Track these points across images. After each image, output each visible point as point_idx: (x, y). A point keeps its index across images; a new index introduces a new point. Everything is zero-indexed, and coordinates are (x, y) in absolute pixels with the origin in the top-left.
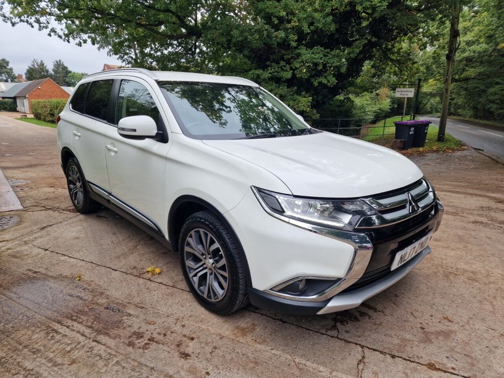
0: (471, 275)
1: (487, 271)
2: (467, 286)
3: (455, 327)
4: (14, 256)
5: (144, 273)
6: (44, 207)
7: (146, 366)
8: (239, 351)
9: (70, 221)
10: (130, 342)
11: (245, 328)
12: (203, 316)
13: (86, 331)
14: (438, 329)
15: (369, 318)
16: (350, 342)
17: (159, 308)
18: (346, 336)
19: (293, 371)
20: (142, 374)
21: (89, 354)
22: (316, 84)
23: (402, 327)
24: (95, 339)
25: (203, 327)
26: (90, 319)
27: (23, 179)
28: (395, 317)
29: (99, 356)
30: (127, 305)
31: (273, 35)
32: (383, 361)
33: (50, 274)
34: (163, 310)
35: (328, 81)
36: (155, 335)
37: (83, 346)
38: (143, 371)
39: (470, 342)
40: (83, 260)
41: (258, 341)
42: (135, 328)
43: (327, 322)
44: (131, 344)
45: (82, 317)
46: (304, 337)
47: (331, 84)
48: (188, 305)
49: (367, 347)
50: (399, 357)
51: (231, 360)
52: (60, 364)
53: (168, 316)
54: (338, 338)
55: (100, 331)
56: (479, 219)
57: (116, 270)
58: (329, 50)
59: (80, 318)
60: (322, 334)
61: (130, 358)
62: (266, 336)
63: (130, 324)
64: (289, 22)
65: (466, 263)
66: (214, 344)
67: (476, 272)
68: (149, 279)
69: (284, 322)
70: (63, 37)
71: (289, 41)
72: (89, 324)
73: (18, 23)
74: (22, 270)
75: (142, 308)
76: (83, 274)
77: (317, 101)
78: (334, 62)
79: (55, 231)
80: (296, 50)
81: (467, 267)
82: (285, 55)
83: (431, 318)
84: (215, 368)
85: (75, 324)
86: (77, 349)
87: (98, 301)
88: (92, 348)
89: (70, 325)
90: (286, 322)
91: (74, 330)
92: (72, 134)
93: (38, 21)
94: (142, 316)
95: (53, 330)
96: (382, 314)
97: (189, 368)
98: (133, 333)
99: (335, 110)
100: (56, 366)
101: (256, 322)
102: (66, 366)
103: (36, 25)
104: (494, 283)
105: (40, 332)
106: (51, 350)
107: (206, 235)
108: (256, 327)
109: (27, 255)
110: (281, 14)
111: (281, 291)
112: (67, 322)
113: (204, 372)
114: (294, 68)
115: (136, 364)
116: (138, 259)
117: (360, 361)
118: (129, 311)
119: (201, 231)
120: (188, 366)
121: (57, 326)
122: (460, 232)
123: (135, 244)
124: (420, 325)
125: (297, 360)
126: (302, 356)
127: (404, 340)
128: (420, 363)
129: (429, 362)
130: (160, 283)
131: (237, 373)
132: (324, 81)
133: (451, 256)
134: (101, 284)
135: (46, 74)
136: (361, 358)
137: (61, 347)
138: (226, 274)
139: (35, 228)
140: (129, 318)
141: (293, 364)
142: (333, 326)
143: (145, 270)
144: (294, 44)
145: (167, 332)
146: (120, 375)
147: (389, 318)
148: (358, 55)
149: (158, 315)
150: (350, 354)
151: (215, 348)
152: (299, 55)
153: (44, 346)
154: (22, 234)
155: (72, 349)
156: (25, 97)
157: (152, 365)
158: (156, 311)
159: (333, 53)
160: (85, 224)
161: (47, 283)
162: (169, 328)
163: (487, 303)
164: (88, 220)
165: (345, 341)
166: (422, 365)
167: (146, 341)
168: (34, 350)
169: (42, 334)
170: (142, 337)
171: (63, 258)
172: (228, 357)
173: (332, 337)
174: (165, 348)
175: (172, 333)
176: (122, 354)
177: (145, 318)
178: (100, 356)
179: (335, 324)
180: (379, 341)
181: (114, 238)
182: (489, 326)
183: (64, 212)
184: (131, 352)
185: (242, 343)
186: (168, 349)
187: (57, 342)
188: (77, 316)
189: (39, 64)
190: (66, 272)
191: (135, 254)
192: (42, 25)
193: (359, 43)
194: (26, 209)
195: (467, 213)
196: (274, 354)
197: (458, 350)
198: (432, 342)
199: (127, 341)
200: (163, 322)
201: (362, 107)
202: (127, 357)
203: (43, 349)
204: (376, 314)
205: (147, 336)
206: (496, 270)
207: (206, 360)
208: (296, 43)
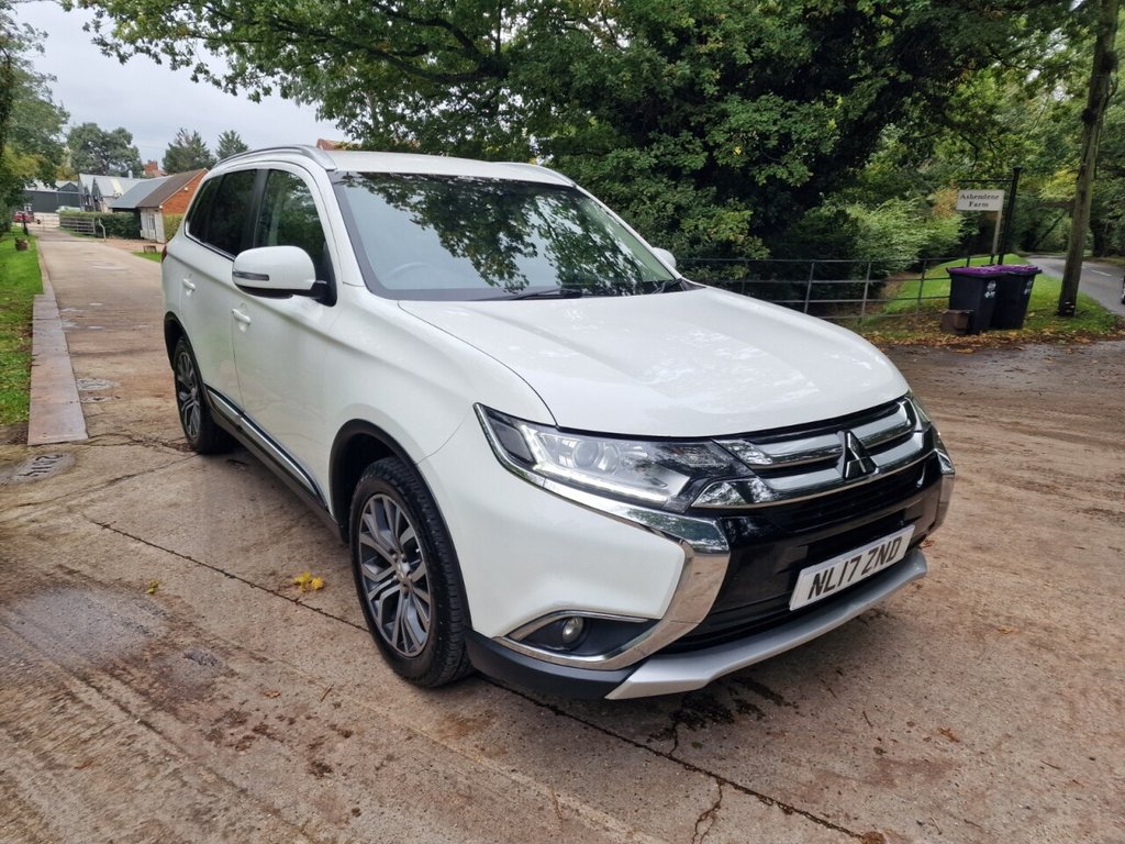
0: (1043, 635)
1: (1087, 628)
2: (1023, 660)
3: (963, 755)
4: (40, 537)
5: (290, 586)
6: (129, 437)
7: (233, 785)
8: (441, 768)
9: (171, 469)
10: (214, 731)
11: (468, 720)
12: (385, 687)
13: (132, 700)
14: (917, 756)
15: (759, 718)
16: (696, 769)
17: (298, 663)
18: (692, 755)
19: (545, 824)
20: (219, 800)
21: (124, 749)
22: (761, 180)
23: (830, 744)
24: (145, 719)
25: (379, 710)
26: (149, 677)
27: (107, 378)
28: (822, 720)
29: (142, 754)
30: (235, 652)
31: (665, 71)
32: (760, 819)
33: (99, 577)
34: (305, 667)
35: (791, 173)
36: (271, 721)
37: (116, 733)
38: (221, 796)
39: (988, 793)
40: (173, 552)
41: (488, 749)
42: (234, 704)
43: (657, 721)
44: (215, 736)
45: (134, 671)
46: (593, 749)
47: (798, 180)
48: (360, 659)
49: (732, 784)
50: (801, 813)
51: (416, 787)
52: (59, 766)
53: (310, 682)
54: (671, 758)
55: (161, 704)
56: (1106, 503)
57: (233, 577)
58: (794, 102)
59: (129, 673)
60: (638, 746)
61: (204, 765)
62: (510, 739)
63: (226, 693)
64: (703, 40)
65: (1036, 607)
66: (390, 751)
67: (1056, 628)
68: (296, 601)
69: (558, 713)
70: (224, 83)
71: (701, 84)
72: (145, 686)
73: (131, 55)
74: (45, 567)
75: (263, 660)
76: (164, 579)
77: (766, 219)
78: (804, 130)
79: (136, 489)
80: (719, 103)
81: (1037, 616)
82: (692, 114)
83: (908, 728)
84: (376, 802)
85: (116, 685)
86: (104, 736)
87: (176, 640)
88: (133, 738)
89: (105, 686)
90: (563, 713)
91: (108, 698)
92: (181, 286)
93: (170, 50)
94: (257, 678)
95: (67, 694)
96: (793, 711)
97: (321, 796)
98: (227, 712)
99: (812, 241)
100: (51, 769)
101: (496, 709)
102: (71, 770)
103: (166, 59)
104: (1093, 657)
105: (41, 695)
106: (52, 736)
107: (394, 508)
108: (494, 720)
109: (65, 535)
110: (684, 23)
111: (527, 640)
112: (101, 680)
113: (348, 809)
114: (711, 144)
115: (211, 778)
116: (285, 556)
117: (707, 814)
118: (232, 666)
119: (386, 498)
120: (318, 793)
121: (78, 687)
122: (1045, 533)
123: (288, 524)
124: (876, 743)
125: (561, 800)
126: (576, 791)
127: (828, 774)
128: (847, 832)
129: (873, 829)
130: (314, 610)
131: (421, 818)
132: (781, 173)
133: (1005, 588)
134: (194, 604)
135: (203, 160)
136: (709, 806)
137: (72, 730)
138: (427, 597)
139: (97, 480)
140: (229, 680)
141: (551, 807)
142: (667, 730)
143: (292, 581)
144: (711, 90)
145: (297, 716)
146: (173, 799)
147: (806, 722)
148: (865, 113)
149: (291, 677)
150: (687, 797)
151: (390, 758)
152: (724, 115)
153: (41, 726)
154: (68, 491)
155: (93, 736)
156: (156, 209)
157: (244, 784)
158: (290, 669)
159: (805, 108)
160: (199, 477)
161: (88, 595)
162: (304, 707)
163: (1061, 703)
164: (209, 467)
165: (685, 765)
166: (852, 835)
167: (249, 733)
168: (17, 733)
169: (45, 700)
170: (242, 723)
171: (134, 545)
172: (413, 779)
173: (658, 754)
174: (285, 750)
175: (309, 718)
176: (189, 756)
177: (262, 681)
178: (144, 755)
179: (675, 725)
180: (766, 771)
181: (249, 509)
182: (1050, 758)
183: (166, 449)
184: (209, 753)
185: (452, 752)
186: (289, 753)
187: (69, 719)
188: (124, 669)
189: (191, 139)
190: (132, 576)
191: (284, 545)
192: (178, 58)
193: (869, 86)
194: (92, 440)
195: (1080, 489)
196: (514, 781)
197: (954, 810)
198: (895, 786)
199: (208, 730)
200: (297, 695)
201: (883, 235)
202: (199, 761)
203: (36, 731)
204: (776, 709)
205: (253, 722)
206: (1108, 626)
207: (362, 783)
208: (718, 88)
